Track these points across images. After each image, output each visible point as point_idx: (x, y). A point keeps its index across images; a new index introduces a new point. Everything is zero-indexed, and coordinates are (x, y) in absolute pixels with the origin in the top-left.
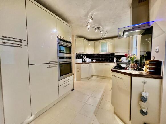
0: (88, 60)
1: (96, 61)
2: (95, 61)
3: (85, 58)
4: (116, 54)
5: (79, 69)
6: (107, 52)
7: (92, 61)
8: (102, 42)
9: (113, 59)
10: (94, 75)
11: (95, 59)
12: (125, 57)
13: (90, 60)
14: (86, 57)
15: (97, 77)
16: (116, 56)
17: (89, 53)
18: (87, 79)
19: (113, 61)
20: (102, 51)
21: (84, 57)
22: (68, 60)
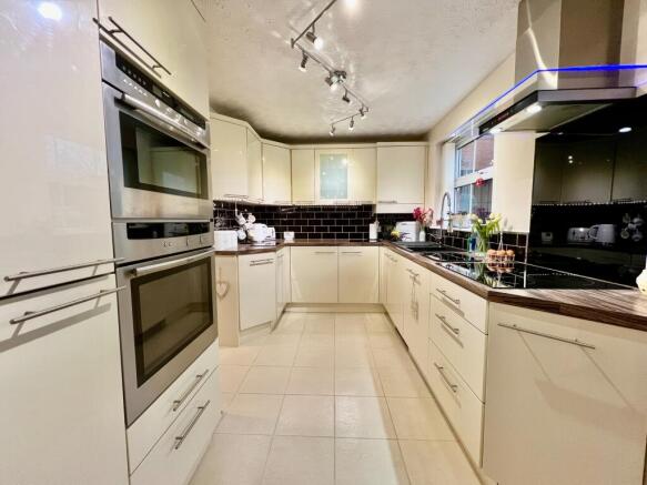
0: (262, 233)
1: (297, 236)
2: (289, 236)
3: (248, 226)
4: (380, 210)
5: (228, 287)
6: (346, 197)
7: (279, 236)
8: (327, 152)
9: (368, 229)
10: (294, 301)
11: (290, 230)
12: (414, 220)
13: (270, 231)
14: (252, 218)
15: (305, 309)
16: (381, 215)
17: (269, 201)
18: (269, 329)
19: (367, 236)
20: (323, 194)
21: (242, 220)
22: (195, 240)
